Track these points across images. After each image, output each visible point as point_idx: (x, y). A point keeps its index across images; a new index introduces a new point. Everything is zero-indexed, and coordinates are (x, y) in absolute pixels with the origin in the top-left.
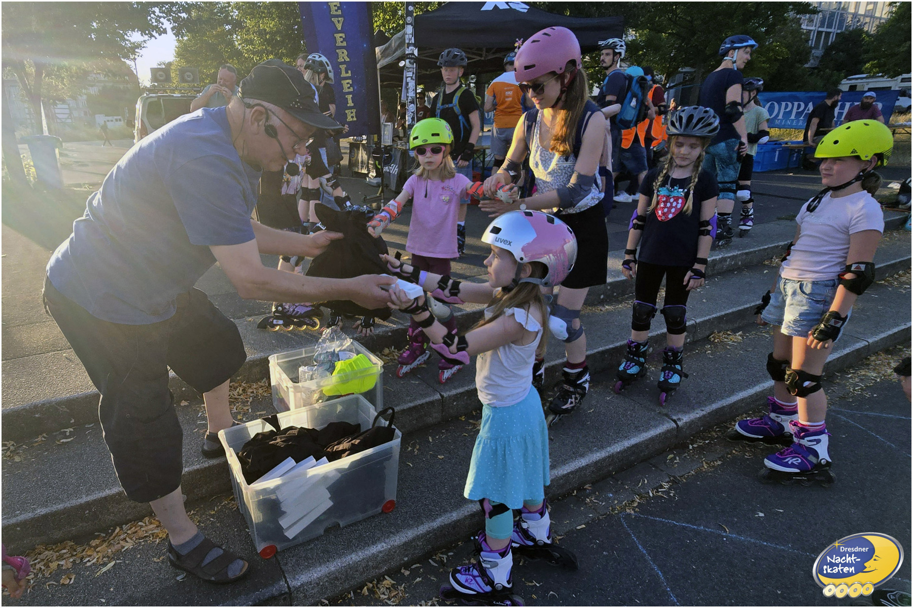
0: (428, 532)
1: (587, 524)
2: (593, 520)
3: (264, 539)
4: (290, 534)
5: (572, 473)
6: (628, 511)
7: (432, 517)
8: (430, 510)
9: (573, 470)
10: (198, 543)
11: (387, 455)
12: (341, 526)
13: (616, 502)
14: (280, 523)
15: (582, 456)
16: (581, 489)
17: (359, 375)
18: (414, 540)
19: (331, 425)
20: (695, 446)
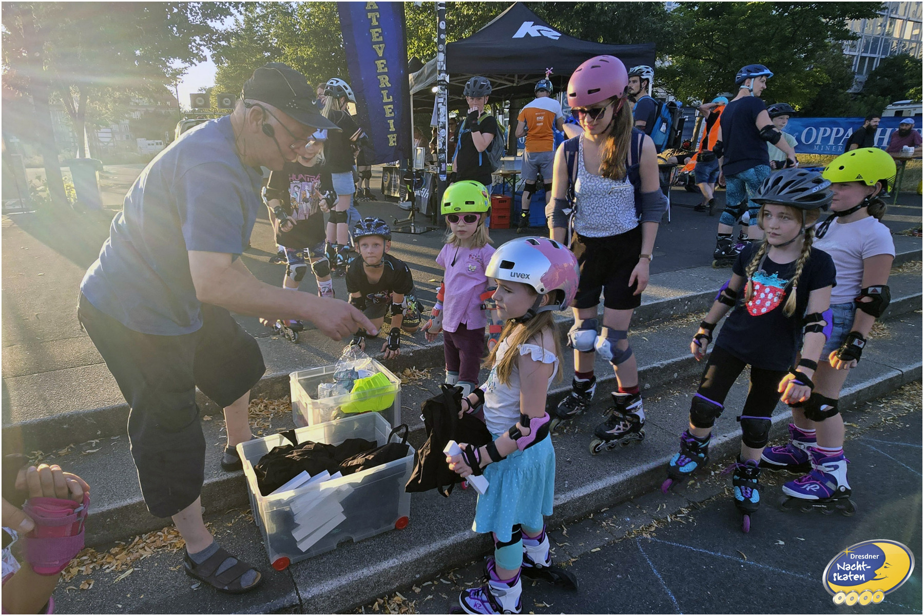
0: (441, 550)
1: (602, 547)
2: (609, 543)
3: (278, 551)
4: (303, 547)
5: (588, 495)
6: (645, 535)
7: (444, 534)
8: (444, 529)
9: (590, 493)
10: (213, 552)
11: (401, 471)
12: (354, 541)
13: (633, 526)
14: (293, 535)
15: (599, 479)
16: (597, 512)
17: (376, 393)
18: (426, 556)
19: (348, 441)
20: (717, 472)
